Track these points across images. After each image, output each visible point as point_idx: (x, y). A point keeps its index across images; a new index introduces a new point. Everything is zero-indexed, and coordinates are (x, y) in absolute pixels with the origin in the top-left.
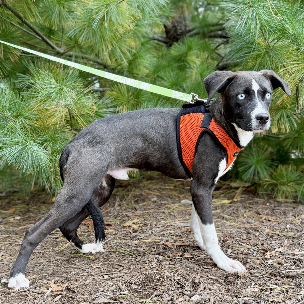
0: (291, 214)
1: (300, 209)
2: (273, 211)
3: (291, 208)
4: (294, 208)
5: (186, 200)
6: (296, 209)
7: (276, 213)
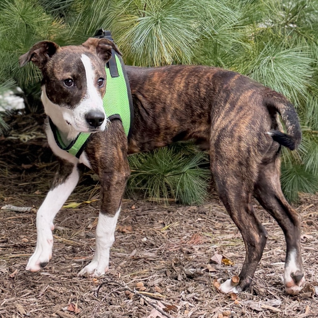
0: (160, 222)
1: (178, 213)
2: (135, 218)
3: (166, 212)
4: (169, 212)
5: (9, 205)
6: (171, 213)
7: (139, 220)
